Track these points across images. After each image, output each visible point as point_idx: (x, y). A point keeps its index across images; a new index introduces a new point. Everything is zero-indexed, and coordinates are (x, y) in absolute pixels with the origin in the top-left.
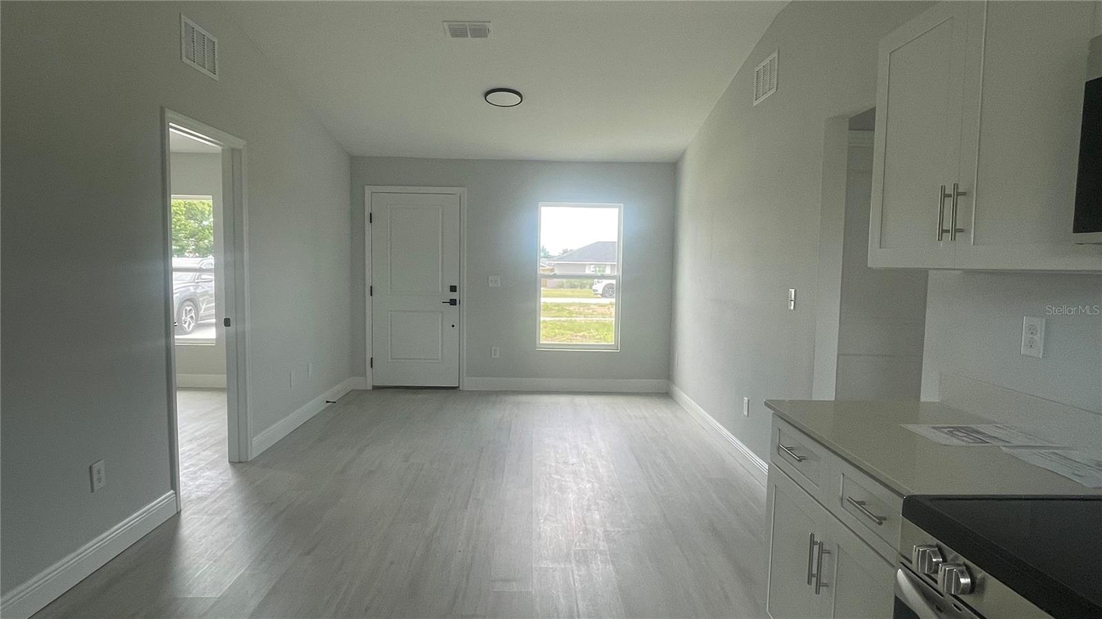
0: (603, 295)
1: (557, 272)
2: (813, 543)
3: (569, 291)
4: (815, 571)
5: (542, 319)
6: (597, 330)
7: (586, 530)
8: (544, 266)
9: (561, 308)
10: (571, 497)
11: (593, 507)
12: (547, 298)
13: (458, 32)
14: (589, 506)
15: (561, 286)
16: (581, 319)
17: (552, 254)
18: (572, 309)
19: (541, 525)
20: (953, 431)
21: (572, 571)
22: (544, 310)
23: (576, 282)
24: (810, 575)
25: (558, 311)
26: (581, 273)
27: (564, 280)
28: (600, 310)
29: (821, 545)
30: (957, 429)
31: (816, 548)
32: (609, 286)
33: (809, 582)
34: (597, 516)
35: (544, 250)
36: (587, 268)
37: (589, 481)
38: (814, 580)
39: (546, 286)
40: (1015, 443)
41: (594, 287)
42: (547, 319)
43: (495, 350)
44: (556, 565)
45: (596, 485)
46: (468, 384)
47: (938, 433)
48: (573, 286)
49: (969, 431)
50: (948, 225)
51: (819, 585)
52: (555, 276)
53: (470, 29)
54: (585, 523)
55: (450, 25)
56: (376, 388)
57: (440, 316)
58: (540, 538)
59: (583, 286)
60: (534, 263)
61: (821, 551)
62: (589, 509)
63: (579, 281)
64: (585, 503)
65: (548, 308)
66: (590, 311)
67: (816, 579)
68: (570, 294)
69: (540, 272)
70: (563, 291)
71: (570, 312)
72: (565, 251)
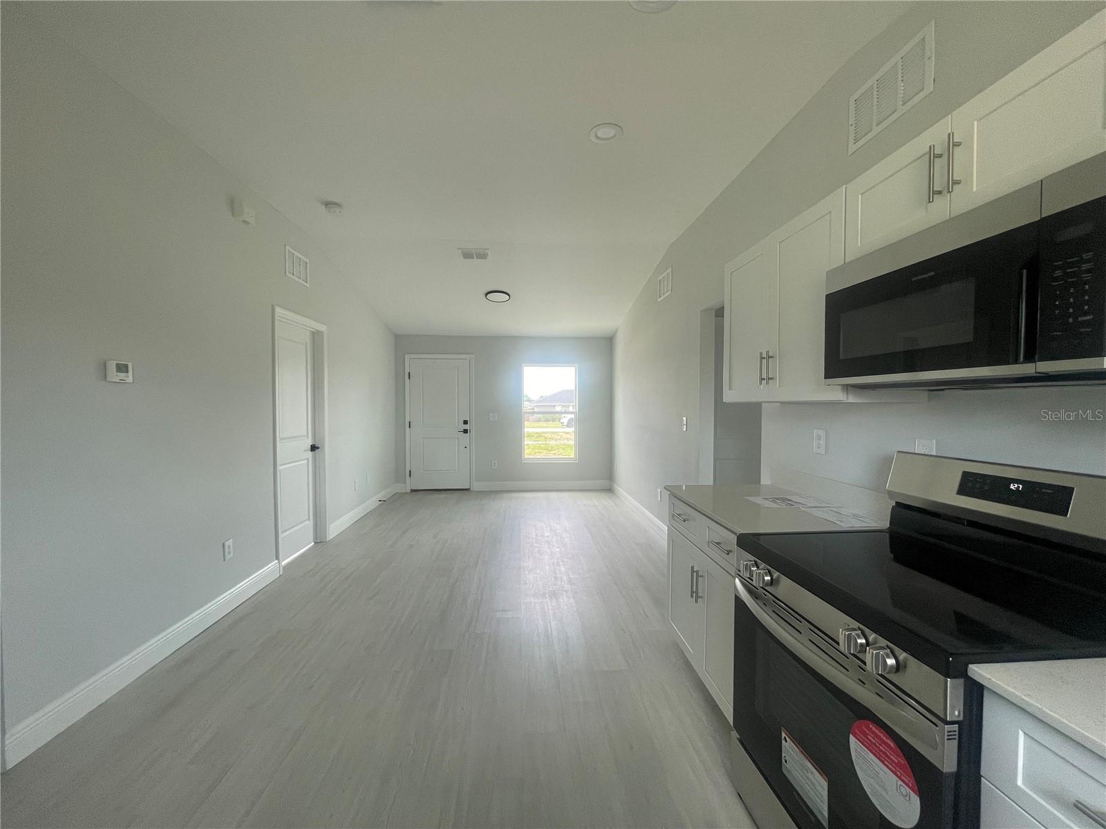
0: (568, 426)
1: (536, 410)
2: (693, 571)
3: (544, 424)
4: (694, 590)
5: (526, 443)
6: (564, 449)
7: (556, 578)
8: (526, 406)
9: (539, 435)
10: (546, 557)
11: (561, 563)
12: (529, 428)
13: (468, 255)
14: (558, 562)
15: (539, 421)
16: (552, 443)
17: (532, 398)
18: (546, 436)
19: (527, 576)
20: (774, 500)
21: (547, 604)
22: (528, 437)
23: (548, 416)
24: (692, 592)
25: (537, 437)
26: (553, 410)
27: (541, 416)
28: (565, 436)
29: (697, 572)
30: (778, 499)
31: (695, 574)
32: (571, 420)
33: (692, 597)
34: (563, 569)
35: (527, 396)
36: (556, 407)
37: (558, 547)
38: (694, 594)
39: (528, 420)
40: (810, 505)
41: (561, 421)
42: (530, 443)
43: (495, 463)
44: (536, 600)
45: (563, 549)
46: (476, 486)
47: (766, 501)
48: (547, 420)
49: (784, 500)
50: (764, 376)
51: (697, 597)
52: (534, 413)
53: (476, 254)
54: (556, 574)
55: (462, 251)
56: (413, 491)
57: (457, 442)
58: (526, 584)
59: (554, 420)
60: (520, 406)
61: (698, 576)
62: (558, 565)
63: (550, 415)
64: (556, 561)
65: (530, 435)
66: (559, 437)
67: (695, 594)
68: (545, 425)
69: (524, 410)
70: (541, 424)
71: (545, 438)
72: (542, 397)
